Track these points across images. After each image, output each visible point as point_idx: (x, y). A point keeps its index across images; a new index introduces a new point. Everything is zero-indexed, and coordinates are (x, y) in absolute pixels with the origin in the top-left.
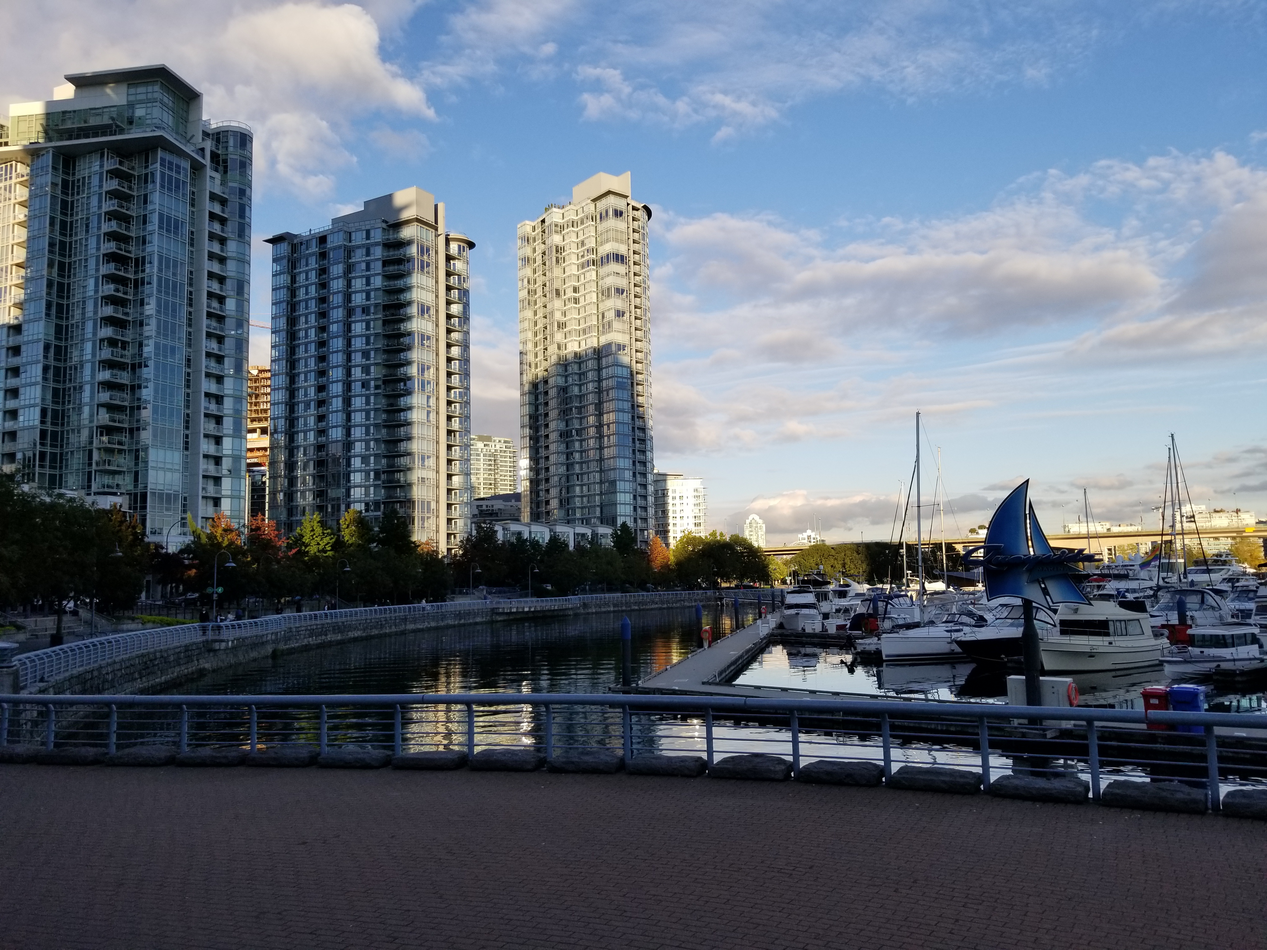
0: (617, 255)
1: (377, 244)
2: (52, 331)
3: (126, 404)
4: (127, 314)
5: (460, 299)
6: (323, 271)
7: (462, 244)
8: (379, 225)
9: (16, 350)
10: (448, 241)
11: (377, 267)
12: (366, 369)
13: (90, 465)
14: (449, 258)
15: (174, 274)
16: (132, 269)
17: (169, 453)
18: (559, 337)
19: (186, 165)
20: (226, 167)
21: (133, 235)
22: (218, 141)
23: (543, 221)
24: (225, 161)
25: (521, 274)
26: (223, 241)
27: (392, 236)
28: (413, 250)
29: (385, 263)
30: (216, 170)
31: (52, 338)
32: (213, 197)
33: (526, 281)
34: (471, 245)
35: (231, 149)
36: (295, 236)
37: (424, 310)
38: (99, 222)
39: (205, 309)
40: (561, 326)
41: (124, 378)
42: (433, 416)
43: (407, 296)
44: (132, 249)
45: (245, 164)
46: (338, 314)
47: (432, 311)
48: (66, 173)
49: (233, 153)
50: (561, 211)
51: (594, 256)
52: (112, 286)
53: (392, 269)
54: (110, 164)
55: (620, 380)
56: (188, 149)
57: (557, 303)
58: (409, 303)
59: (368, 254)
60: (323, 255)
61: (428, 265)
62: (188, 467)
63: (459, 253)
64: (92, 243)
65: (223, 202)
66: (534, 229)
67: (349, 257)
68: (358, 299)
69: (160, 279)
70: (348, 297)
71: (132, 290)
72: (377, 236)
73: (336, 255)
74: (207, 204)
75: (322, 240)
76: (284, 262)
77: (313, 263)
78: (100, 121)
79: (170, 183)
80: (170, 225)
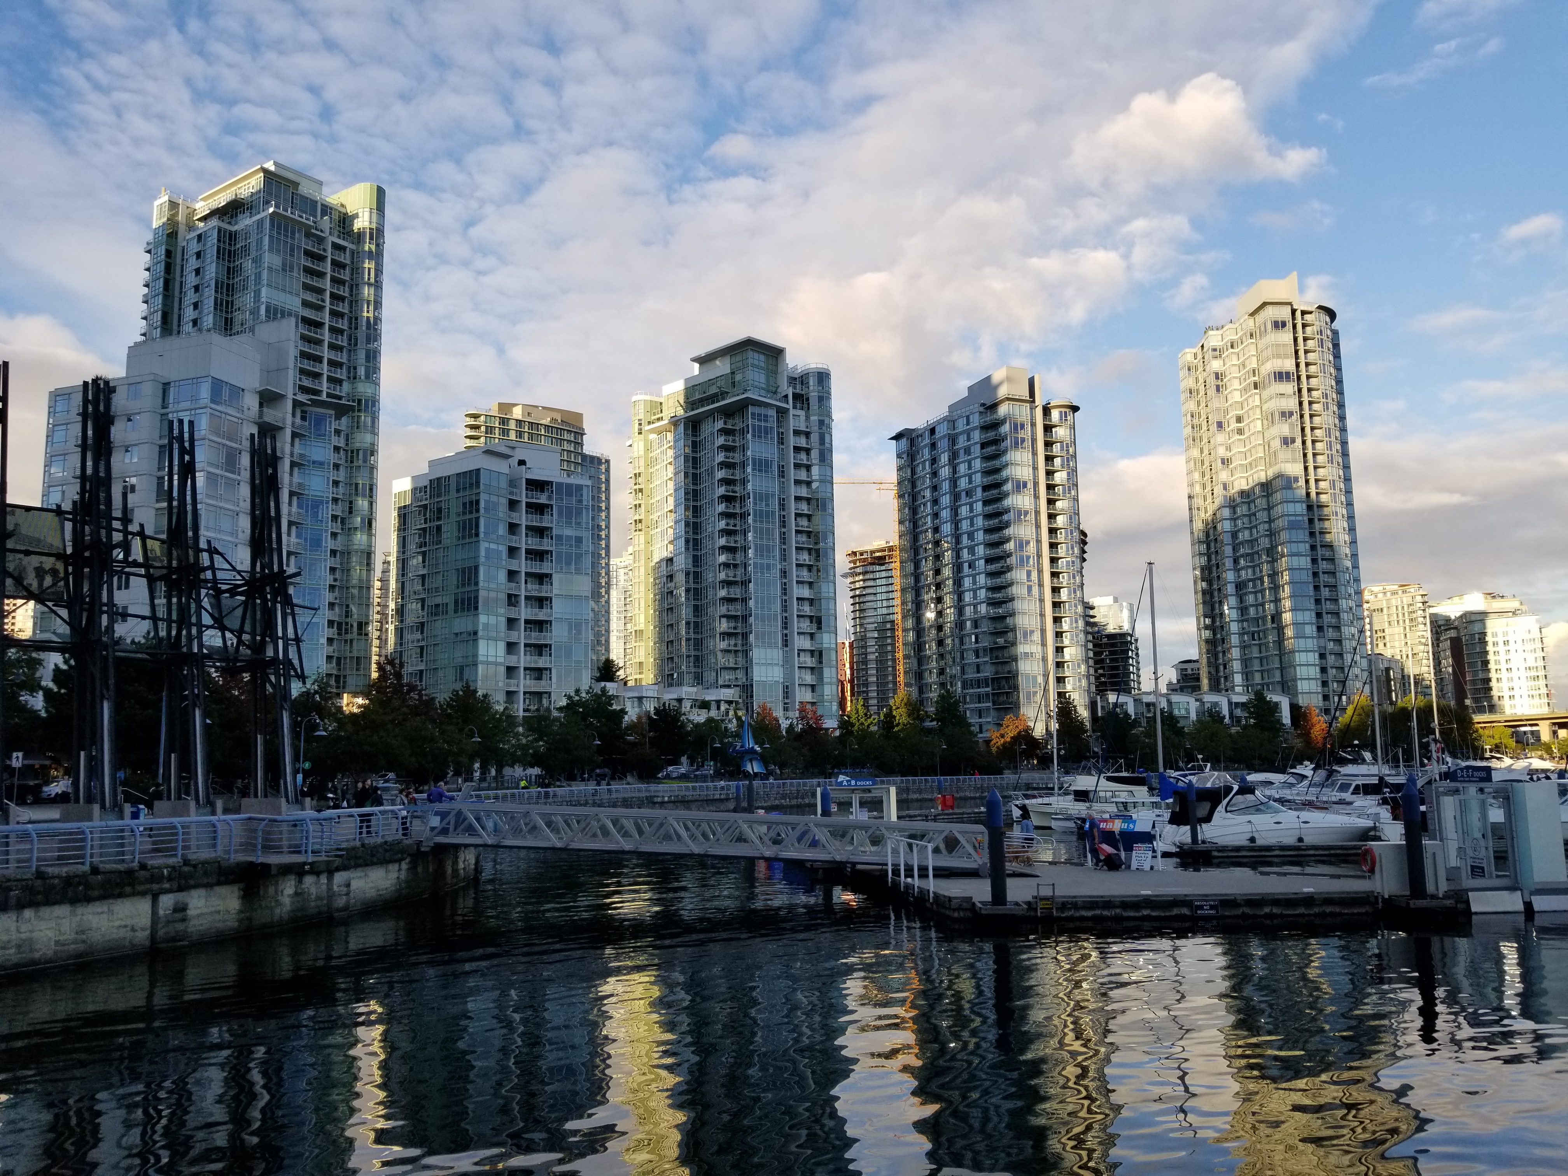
0: (1280, 374)
1: (975, 428)
2: (690, 561)
3: (739, 613)
4: (736, 542)
5: (1063, 466)
6: (934, 461)
7: (1063, 410)
8: (978, 409)
9: (670, 577)
10: (1046, 411)
11: (976, 450)
12: (971, 550)
13: (717, 664)
14: (1048, 429)
15: (767, 505)
16: (738, 505)
17: (769, 651)
18: (1224, 476)
19: (772, 413)
20: (809, 403)
21: (737, 478)
22: (803, 382)
23: (1202, 346)
24: (808, 399)
25: (1184, 408)
26: (808, 467)
27: (989, 418)
28: (1006, 428)
29: (983, 446)
30: (800, 409)
31: (690, 566)
32: (797, 433)
33: (1189, 415)
34: (1075, 409)
35: (811, 388)
36: (914, 430)
37: (1020, 486)
38: (715, 472)
39: (794, 528)
40: (1225, 462)
41: (736, 592)
42: (1035, 590)
43: (1005, 474)
44: (737, 489)
45: (824, 397)
46: (945, 500)
47: (1030, 485)
48: (694, 436)
49: (813, 390)
50: (1220, 332)
51: (1256, 378)
52: (725, 521)
53: (991, 450)
54: (720, 424)
55: (1293, 518)
56: (772, 400)
57: (1220, 438)
58: (1006, 480)
59: (969, 440)
60: (933, 446)
61: (1023, 440)
62: (787, 662)
63: (1061, 419)
64: (711, 490)
65: (807, 435)
66: (1195, 355)
67: (954, 444)
68: (963, 483)
69: (755, 511)
70: (954, 482)
71: (738, 523)
72: (976, 420)
73: (943, 445)
74: (792, 441)
75: (933, 431)
76: (905, 456)
77: (926, 454)
78: (713, 390)
79: (760, 432)
80: (762, 466)
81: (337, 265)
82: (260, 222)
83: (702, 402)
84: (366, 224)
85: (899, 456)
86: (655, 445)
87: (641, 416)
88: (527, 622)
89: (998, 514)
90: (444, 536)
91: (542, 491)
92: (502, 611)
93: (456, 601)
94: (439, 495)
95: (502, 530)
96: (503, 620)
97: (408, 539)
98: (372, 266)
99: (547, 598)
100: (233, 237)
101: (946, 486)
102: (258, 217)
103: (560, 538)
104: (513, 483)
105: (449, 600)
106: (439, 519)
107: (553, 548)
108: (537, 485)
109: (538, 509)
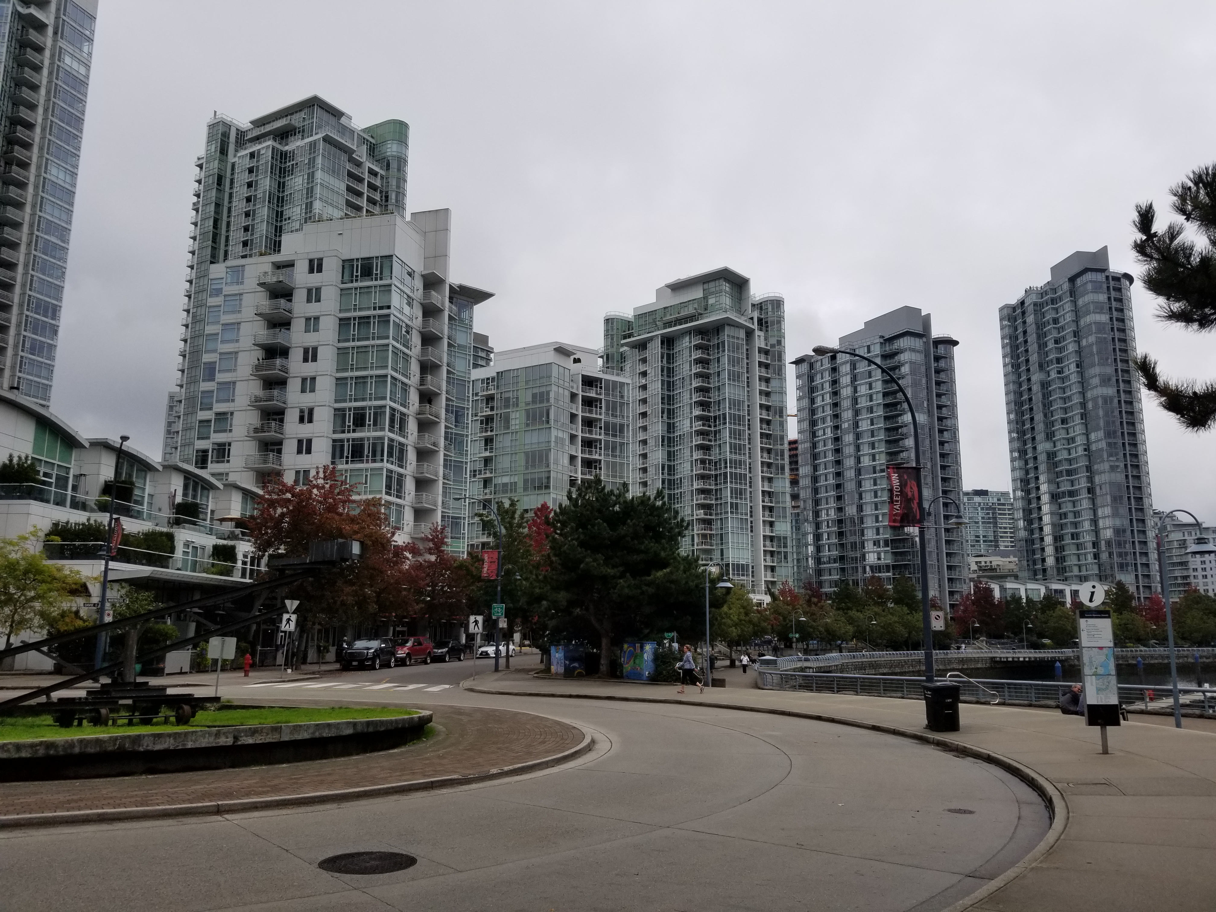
1: (876, 356)
2: (665, 455)
4: (710, 441)
6: (834, 382)
7: (948, 344)
8: (878, 341)
10: (935, 344)
11: (878, 374)
12: (872, 457)
13: (693, 545)
14: (937, 358)
15: (739, 410)
16: (713, 409)
19: (742, 332)
20: (767, 327)
21: (712, 386)
22: (761, 309)
24: (767, 322)
26: (767, 380)
27: (889, 349)
29: (884, 370)
30: (761, 330)
32: (760, 350)
35: (770, 313)
36: (812, 356)
38: (691, 380)
39: (759, 431)
41: (711, 485)
44: (712, 396)
45: (780, 321)
46: (847, 415)
48: (669, 349)
49: (771, 316)
51: (1075, 329)
52: (700, 423)
54: (695, 341)
56: (742, 320)
57: (1041, 375)
60: (834, 370)
63: (946, 352)
64: (686, 395)
65: (766, 352)
66: (1014, 310)
67: (855, 368)
68: (863, 403)
70: (855, 401)
71: (713, 424)
72: (876, 349)
73: (846, 369)
74: (757, 357)
75: (833, 357)
76: (804, 378)
77: (826, 376)
78: (684, 313)
79: (733, 347)
80: (734, 376)
81: (372, 186)
82: (313, 146)
83: (678, 321)
85: (797, 377)
87: (613, 332)
89: (897, 429)
90: (513, 422)
91: (594, 387)
93: (525, 480)
94: (507, 386)
95: (566, 419)
100: (284, 156)
102: (311, 139)
104: (571, 378)
105: (518, 479)
107: (602, 438)
108: (589, 382)
109: (589, 403)
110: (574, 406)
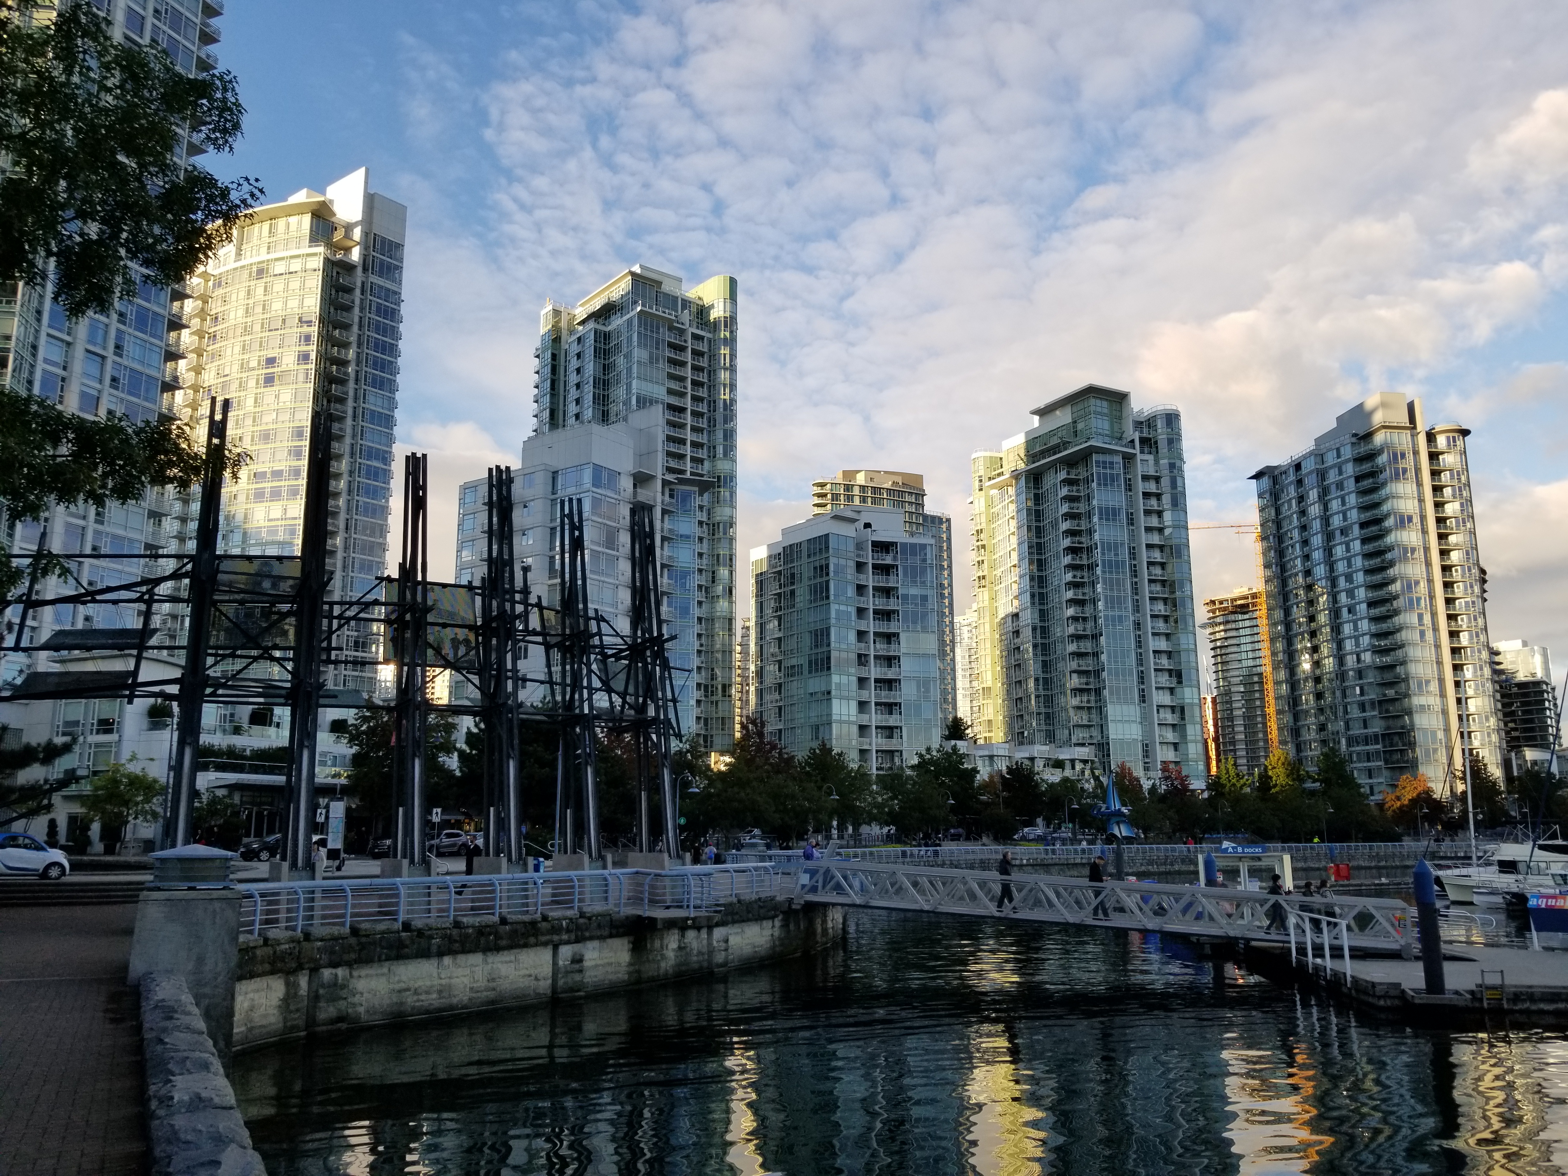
1: (1347, 461)
2: (1037, 615)
3: (1091, 668)
4: (1084, 594)
5: (1454, 496)
6: (1301, 499)
7: (1451, 435)
8: (1349, 441)
9: (1017, 633)
10: (1431, 437)
11: (1350, 485)
12: (1350, 593)
14: (1434, 456)
15: (1116, 555)
16: (1085, 556)
17: (1125, 707)
19: (1118, 459)
20: (1158, 448)
21: (1083, 528)
22: (1150, 426)
24: (1156, 443)
27: (1363, 449)
28: (1383, 459)
29: (1358, 479)
30: (1148, 453)
31: (1037, 621)
32: (1145, 478)
34: (1465, 433)
35: (1159, 431)
36: (1276, 467)
37: (1404, 521)
38: (1059, 523)
39: (1146, 577)
41: (1087, 646)
42: (1429, 635)
43: (1385, 508)
44: (1083, 540)
45: (1174, 440)
46: (1317, 540)
47: (1416, 519)
48: (1035, 489)
49: (1162, 433)
52: (1072, 574)
53: (1367, 483)
54: (1063, 475)
56: (1120, 447)
58: (1387, 516)
59: (1340, 473)
60: (1300, 482)
61: (1405, 471)
62: (1146, 719)
63: (1449, 445)
64: (1056, 542)
65: (1157, 479)
67: (1323, 479)
68: (1337, 521)
69: (1103, 562)
70: (1326, 520)
71: (1085, 574)
72: (1348, 452)
73: (1310, 481)
74: (1141, 487)
75: (1298, 467)
76: (1267, 496)
77: (1292, 492)
78: (1055, 441)
79: (1105, 479)
80: (1109, 514)
81: (696, 353)
82: (630, 322)
83: (1043, 453)
84: (721, 314)
85: (1260, 496)
86: (996, 500)
87: (981, 473)
88: (877, 681)
89: (1380, 553)
90: (797, 600)
91: (888, 552)
92: (852, 670)
93: (810, 662)
94: (792, 561)
95: (851, 592)
96: (854, 679)
97: (765, 605)
98: (727, 352)
99: (895, 657)
100: (607, 336)
101: (1316, 525)
102: (628, 316)
103: (905, 597)
104: (859, 546)
105: (803, 661)
106: (793, 583)
107: (900, 608)
108: (882, 547)
109: (884, 570)
110: (862, 576)
